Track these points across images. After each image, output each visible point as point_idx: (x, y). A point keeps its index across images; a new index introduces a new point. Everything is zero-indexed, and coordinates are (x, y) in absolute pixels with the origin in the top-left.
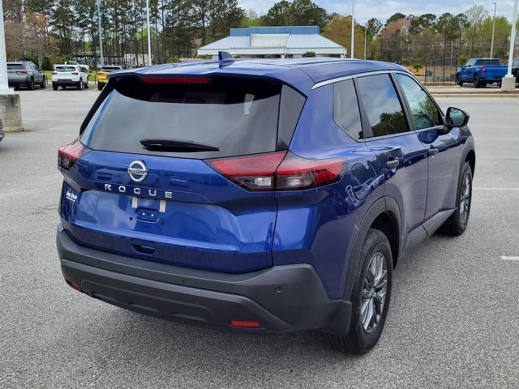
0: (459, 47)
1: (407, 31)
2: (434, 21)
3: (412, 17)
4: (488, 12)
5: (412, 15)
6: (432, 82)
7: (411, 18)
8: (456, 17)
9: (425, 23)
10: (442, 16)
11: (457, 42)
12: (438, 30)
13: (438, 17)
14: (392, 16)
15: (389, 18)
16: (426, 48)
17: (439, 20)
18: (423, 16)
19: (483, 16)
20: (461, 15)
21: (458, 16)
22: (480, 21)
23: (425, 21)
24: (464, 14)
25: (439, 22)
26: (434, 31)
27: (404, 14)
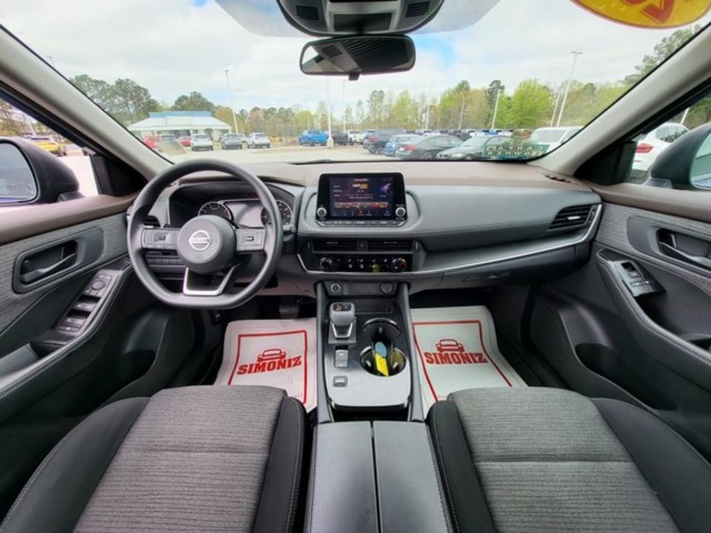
2: (276, 112)
4: (302, 108)
5: (263, 108)
7: (263, 110)
9: (272, 113)
10: (280, 109)
12: (279, 117)
14: (253, 109)
15: (251, 110)
16: (274, 127)
17: (279, 111)
18: (270, 109)
19: (300, 110)
20: (289, 109)
22: (299, 112)
23: (271, 111)
24: (291, 108)
26: (277, 117)
27: (259, 107)
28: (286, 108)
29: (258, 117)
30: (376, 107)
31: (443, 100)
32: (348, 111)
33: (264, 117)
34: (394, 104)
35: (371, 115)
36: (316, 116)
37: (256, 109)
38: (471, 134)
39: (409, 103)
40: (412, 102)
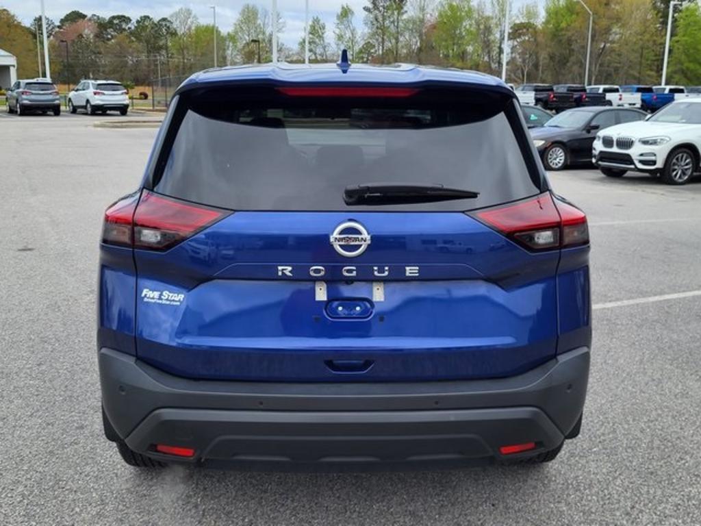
0: (166, 62)
1: (92, 36)
2: (129, 26)
3: (95, 18)
4: (198, 19)
5: (95, 15)
6: (151, 108)
7: (94, 20)
8: (158, 22)
9: (118, 27)
10: (139, 19)
11: (163, 55)
12: (135, 37)
13: (134, 21)
14: (67, 15)
15: (63, 17)
16: (122, 61)
17: (136, 25)
18: (114, 18)
19: (192, 22)
20: (164, 19)
21: (160, 21)
22: (189, 29)
23: (117, 24)
24: (169, 19)
25: (135, 27)
26: (130, 38)
27: (84, 13)
28: (156, 18)
29: (81, 36)
30: (387, 22)
31: (553, 14)
32: (316, 30)
33: (96, 36)
34: (432, 15)
35: (372, 41)
36: (232, 38)
37: (75, 17)
38: (609, 96)
39: (470, 18)
40: (476, 15)
